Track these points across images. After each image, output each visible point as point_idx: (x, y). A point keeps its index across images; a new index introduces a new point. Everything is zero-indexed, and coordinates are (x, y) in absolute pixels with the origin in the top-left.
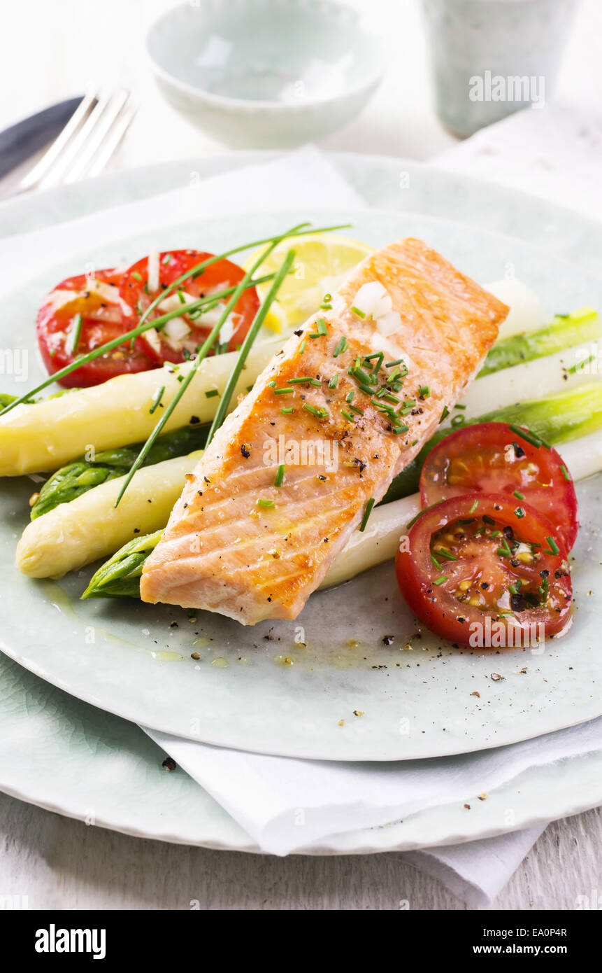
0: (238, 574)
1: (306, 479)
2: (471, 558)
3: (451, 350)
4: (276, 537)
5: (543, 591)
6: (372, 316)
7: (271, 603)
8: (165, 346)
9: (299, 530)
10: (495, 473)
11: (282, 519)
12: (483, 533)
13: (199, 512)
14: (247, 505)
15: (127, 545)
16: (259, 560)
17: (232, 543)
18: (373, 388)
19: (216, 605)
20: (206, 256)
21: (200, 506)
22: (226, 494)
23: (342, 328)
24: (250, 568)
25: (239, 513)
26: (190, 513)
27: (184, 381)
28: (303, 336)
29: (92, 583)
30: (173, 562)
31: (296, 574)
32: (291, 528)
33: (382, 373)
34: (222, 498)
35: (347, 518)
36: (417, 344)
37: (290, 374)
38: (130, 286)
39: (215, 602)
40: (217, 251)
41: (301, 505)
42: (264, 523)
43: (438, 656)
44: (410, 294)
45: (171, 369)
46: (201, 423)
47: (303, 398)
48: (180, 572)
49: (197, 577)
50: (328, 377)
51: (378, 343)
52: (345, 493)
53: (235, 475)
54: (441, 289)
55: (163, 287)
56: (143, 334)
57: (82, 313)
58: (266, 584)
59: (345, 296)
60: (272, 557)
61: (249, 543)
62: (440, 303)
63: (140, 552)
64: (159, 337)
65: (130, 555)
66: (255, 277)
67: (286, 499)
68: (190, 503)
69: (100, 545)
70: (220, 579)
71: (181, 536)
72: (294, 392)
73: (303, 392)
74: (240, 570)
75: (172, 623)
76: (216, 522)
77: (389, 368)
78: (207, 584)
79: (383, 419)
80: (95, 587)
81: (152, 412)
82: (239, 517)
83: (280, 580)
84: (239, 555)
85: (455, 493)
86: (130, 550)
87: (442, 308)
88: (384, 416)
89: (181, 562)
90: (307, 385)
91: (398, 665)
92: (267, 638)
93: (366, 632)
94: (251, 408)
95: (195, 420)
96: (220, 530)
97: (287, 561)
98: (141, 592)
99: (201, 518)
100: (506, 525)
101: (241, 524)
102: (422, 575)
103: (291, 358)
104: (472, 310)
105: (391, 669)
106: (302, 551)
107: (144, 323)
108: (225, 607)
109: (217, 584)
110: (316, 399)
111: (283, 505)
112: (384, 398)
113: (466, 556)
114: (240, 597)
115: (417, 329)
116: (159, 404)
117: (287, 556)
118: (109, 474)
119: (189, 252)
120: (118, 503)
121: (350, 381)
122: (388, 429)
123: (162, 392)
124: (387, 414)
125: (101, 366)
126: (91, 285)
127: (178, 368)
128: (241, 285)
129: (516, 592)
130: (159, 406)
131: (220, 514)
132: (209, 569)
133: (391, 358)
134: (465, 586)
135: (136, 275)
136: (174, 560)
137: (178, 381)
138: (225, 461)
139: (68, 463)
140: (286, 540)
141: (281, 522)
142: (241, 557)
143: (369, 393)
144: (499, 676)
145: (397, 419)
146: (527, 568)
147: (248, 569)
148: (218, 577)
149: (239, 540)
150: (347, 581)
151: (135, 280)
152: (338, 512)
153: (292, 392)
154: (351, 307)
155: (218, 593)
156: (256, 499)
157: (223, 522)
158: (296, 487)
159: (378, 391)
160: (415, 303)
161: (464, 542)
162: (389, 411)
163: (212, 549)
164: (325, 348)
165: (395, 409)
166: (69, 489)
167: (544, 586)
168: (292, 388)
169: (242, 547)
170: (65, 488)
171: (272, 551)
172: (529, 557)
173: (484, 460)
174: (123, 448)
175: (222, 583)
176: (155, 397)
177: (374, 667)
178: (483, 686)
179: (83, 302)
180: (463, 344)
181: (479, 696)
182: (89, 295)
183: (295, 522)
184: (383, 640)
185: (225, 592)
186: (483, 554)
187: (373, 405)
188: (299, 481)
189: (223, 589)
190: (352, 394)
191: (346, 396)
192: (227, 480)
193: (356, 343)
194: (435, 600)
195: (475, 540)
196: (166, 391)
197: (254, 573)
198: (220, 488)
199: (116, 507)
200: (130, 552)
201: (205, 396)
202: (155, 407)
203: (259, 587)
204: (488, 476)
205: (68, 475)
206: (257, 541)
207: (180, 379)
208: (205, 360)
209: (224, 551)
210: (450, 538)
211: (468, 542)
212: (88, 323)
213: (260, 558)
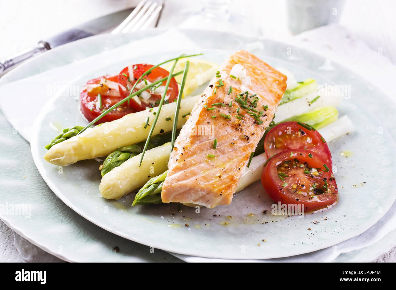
0: (206, 185)
1: (226, 145)
2: (294, 175)
3: (271, 91)
4: (218, 169)
5: (325, 187)
6: (239, 78)
7: (221, 196)
8: (142, 103)
9: (227, 166)
10: (294, 142)
11: (219, 161)
12: (296, 165)
13: (183, 162)
14: (203, 157)
15: (149, 181)
16: (213, 179)
17: (200, 173)
18: (246, 106)
19: (196, 201)
20: (151, 66)
21: (183, 159)
22: (193, 154)
23: (229, 84)
24: (210, 182)
25: (201, 161)
26: (179, 163)
27: (157, 114)
28: (214, 87)
29: (136, 199)
30: (176, 183)
31: (230, 184)
32: (223, 165)
33: (248, 100)
34: (192, 155)
35: (246, 160)
36: (258, 90)
37: (212, 102)
38: (123, 79)
39: (196, 199)
40: (155, 64)
41: (226, 156)
42: (212, 164)
43: (288, 217)
44: (250, 70)
45: (149, 110)
46: (165, 132)
47: (219, 111)
48: (181, 187)
49: (188, 188)
50: (228, 102)
51: (244, 89)
52: (243, 149)
53: (195, 146)
54: (260, 68)
55: (136, 79)
56: (133, 98)
57: (100, 93)
58: (218, 188)
59: (226, 71)
60: (219, 177)
61: (207, 173)
62: (262, 74)
63: (155, 183)
64: (139, 99)
65: (151, 185)
66: (174, 73)
67: (219, 153)
68: (178, 158)
69: (135, 183)
70: (198, 188)
71: (177, 173)
72: (215, 109)
73: (219, 109)
74: (206, 184)
75: (173, 213)
76: (192, 165)
77: (251, 98)
78: (192, 191)
79: (252, 119)
80: (138, 200)
81: (145, 127)
82: (201, 163)
83: (224, 186)
84: (204, 178)
85: (279, 151)
86: (151, 183)
87: (264, 75)
88: (253, 118)
89: (180, 183)
90: (220, 106)
91: (273, 221)
92: (215, 216)
93: (256, 209)
94: (198, 117)
95: (162, 131)
96: (193, 168)
97: (225, 179)
98: (162, 199)
99: (184, 164)
100: (304, 162)
101: (202, 165)
102: (277, 183)
103: (211, 96)
104: (274, 76)
105: (270, 223)
106: (230, 174)
107: (131, 94)
108: (201, 201)
109: (197, 191)
110: (224, 112)
111: (218, 156)
112: (251, 110)
113: (292, 175)
114: (207, 195)
115: (257, 84)
116: (148, 124)
117: (224, 176)
118: (130, 155)
119: (144, 65)
120: (140, 164)
121: (237, 104)
122: (255, 123)
123: (148, 119)
124: (254, 116)
125: (114, 114)
126: (103, 81)
127: (153, 109)
128: (169, 77)
129: (315, 188)
130: (148, 125)
131: (192, 161)
132: (193, 185)
133: (251, 94)
134: (295, 187)
135: (124, 74)
136: (176, 182)
137: (154, 115)
138: (191, 140)
139: (112, 152)
140: (223, 170)
141: (219, 163)
142: (205, 178)
143: (245, 108)
144: (316, 222)
145: (258, 119)
146: (317, 178)
147: (209, 183)
148: (197, 188)
149: (202, 172)
150: (241, 191)
151: (124, 76)
152: (241, 157)
153: (214, 109)
154: (230, 75)
155: (198, 195)
156: (207, 155)
157: (194, 165)
158: (222, 148)
159: (248, 107)
160: (253, 74)
161: (290, 170)
162: (254, 115)
163: (192, 176)
164: (224, 91)
165: (257, 114)
166: (115, 162)
167: (325, 185)
168: (214, 107)
169: (204, 174)
170: (114, 161)
171: (218, 175)
172: (317, 174)
173: (289, 137)
174: (135, 144)
175: (199, 190)
176: (146, 121)
177: (263, 223)
178: (311, 226)
179: (100, 88)
180: (275, 89)
181: (311, 230)
182: (102, 85)
183: (224, 163)
184: (264, 212)
185: (201, 194)
186: (299, 174)
187: (247, 113)
188: (223, 146)
189: (200, 193)
190: (239, 109)
191: (236, 110)
192: (193, 147)
193: (235, 89)
194: (285, 193)
195: (293, 168)
196: (150, 119)
197: (212, 184)
198: (190, 151)
199: (140, 167)
200: (151, 184)
201: (165, 120)
202: (146, 126)
203: (216, 190)
204: (292, 143)
205: (114, 156)
206: (210, 171)
207: (155, 113)
208: (163, 106)
209: (197, 177)
210: (283, 168)
211: (291, 169)
212: (104, 98)
213: (213, 178)
